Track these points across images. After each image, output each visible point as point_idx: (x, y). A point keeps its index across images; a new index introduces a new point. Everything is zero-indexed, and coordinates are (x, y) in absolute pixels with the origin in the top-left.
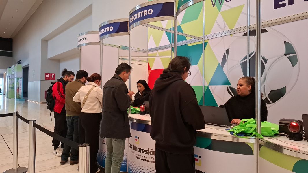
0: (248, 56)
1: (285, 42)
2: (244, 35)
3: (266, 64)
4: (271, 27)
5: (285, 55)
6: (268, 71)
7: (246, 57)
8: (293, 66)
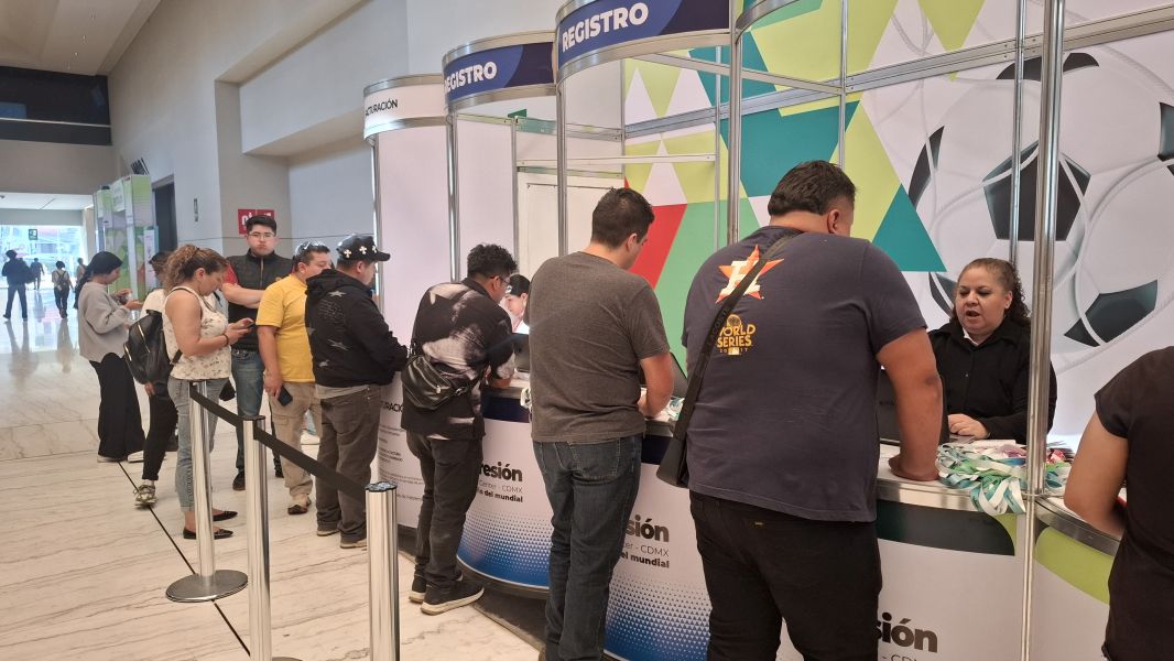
0: (1016, 160)
1: (1163, 106)
2: (1004, 75)
3: (1083, 191)
4: (1110, 45)
5: (1162, 157)
6: (1091, 218)
7: (1008, 165)
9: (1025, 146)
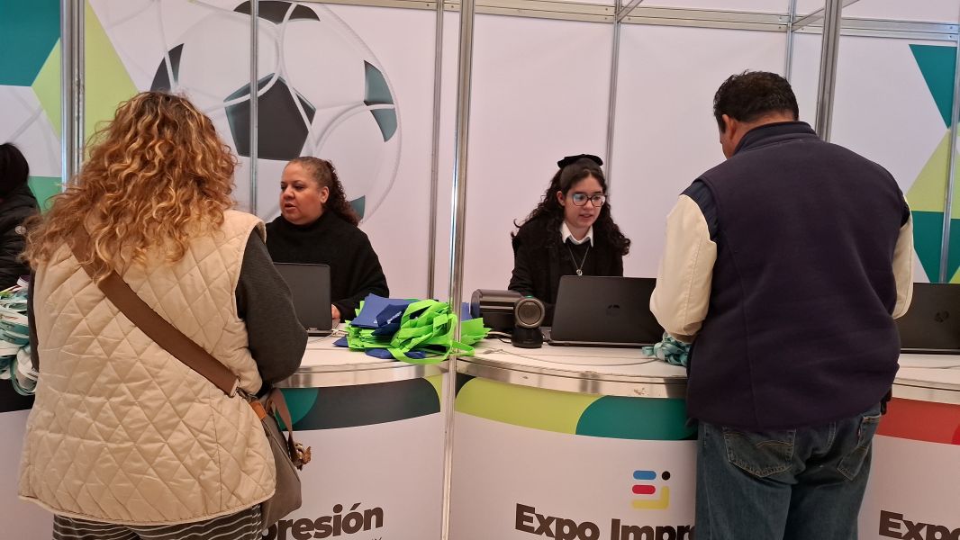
0: (253, 89)
1: (366, 64)
2: (239, 9)
3: (311, 121)
4: (328, 6)
5: (367, 103)
6: (317, 145)
7: (246, 90)
8: (386, 140)
9: (261, 77)
